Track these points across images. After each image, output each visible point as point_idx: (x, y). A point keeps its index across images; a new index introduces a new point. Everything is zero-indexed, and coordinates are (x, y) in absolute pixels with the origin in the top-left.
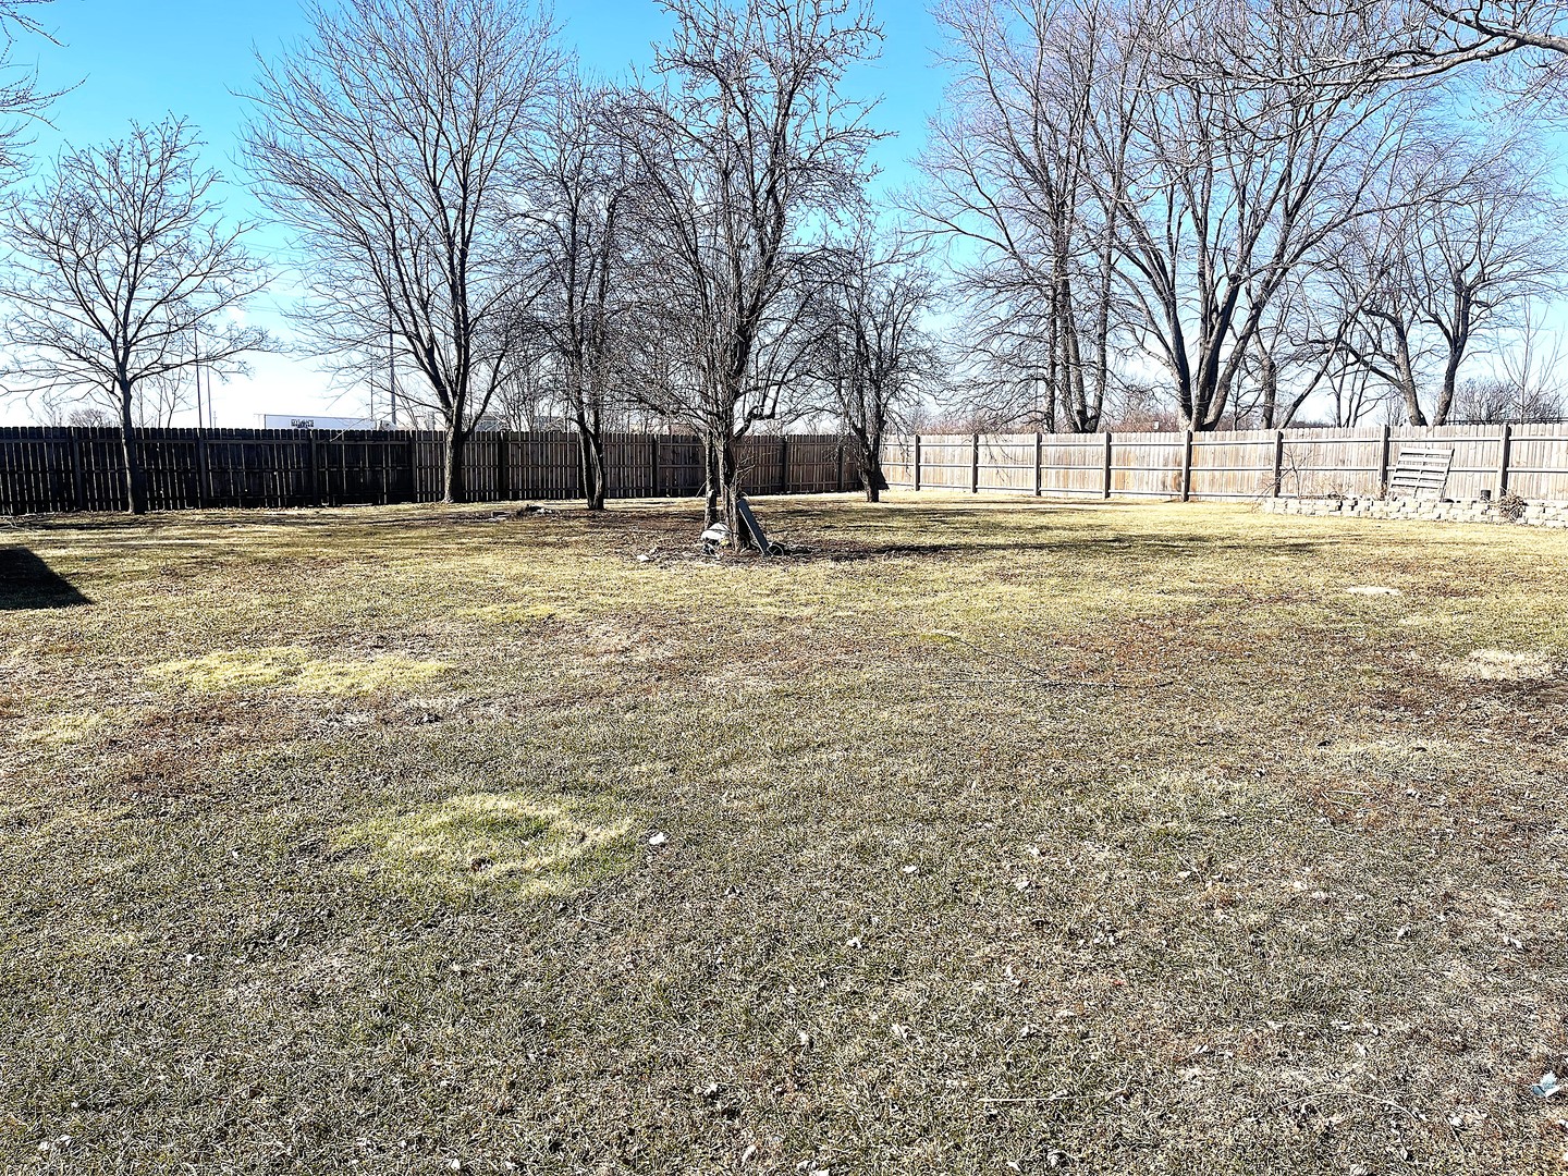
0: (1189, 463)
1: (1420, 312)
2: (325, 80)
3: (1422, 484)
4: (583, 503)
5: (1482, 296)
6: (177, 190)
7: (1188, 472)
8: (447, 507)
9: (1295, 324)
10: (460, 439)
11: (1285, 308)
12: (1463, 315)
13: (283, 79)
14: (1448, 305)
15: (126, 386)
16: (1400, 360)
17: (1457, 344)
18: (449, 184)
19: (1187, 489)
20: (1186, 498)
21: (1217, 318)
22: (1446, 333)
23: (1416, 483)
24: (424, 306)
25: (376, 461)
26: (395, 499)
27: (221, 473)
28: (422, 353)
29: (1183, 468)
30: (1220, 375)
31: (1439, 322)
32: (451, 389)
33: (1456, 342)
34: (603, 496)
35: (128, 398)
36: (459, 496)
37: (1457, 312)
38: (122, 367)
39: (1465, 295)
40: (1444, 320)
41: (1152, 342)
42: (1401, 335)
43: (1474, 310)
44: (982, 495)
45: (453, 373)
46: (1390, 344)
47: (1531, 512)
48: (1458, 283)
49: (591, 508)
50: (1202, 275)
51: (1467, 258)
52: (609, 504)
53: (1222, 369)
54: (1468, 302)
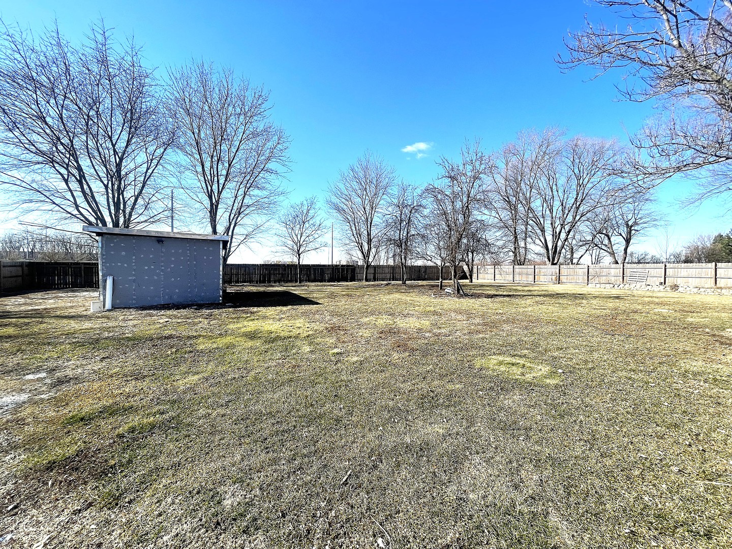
0: (559, 274)
1: (615, 232)
2: (342, 186)
3: (639, 280)
4: (401, 282)
5: (636, 228)
6: (312, 212)
7: (559, 276)
8: (364, 283)
9: (578, 237)
10: (368, 266)
11: (575, 232)
12: (629, 233)
13: (333, 187)
14: (624, 230)
15: (299, 255)
16: (609, 246)
17: (628, 241)
18: (368, 208)
19: (559, 281)
20: (559, 283)
21: (556, 236)
22: (624, 238)
23: (637, 280)
24: (360, 236)
25: (347, 272)
26: (351, 281)
27: (315, 274)
28: (360, 247)
29: (558, 275)
30: (558, 250)
31: (621, 235)
32: (366, 256)
33: (628, 240)
34: (406, 280)
35: (299, 257)
36: (367, 280)
37: (627, 232)
38: (299, 251)
39: (629, 228)
40: (624, 235)
41: (538, 241)
42: (609, 239)
43: (633, 232)
44: (496, 281)
45: (366, 252)
46: (606, 241)
47: (680, 289)
48: (627, 225)
49: (403, 283)
50: (552, 224)
51: (629, 218)
52: (407, 282)
53: (558, 249)
54: (631, 230)
